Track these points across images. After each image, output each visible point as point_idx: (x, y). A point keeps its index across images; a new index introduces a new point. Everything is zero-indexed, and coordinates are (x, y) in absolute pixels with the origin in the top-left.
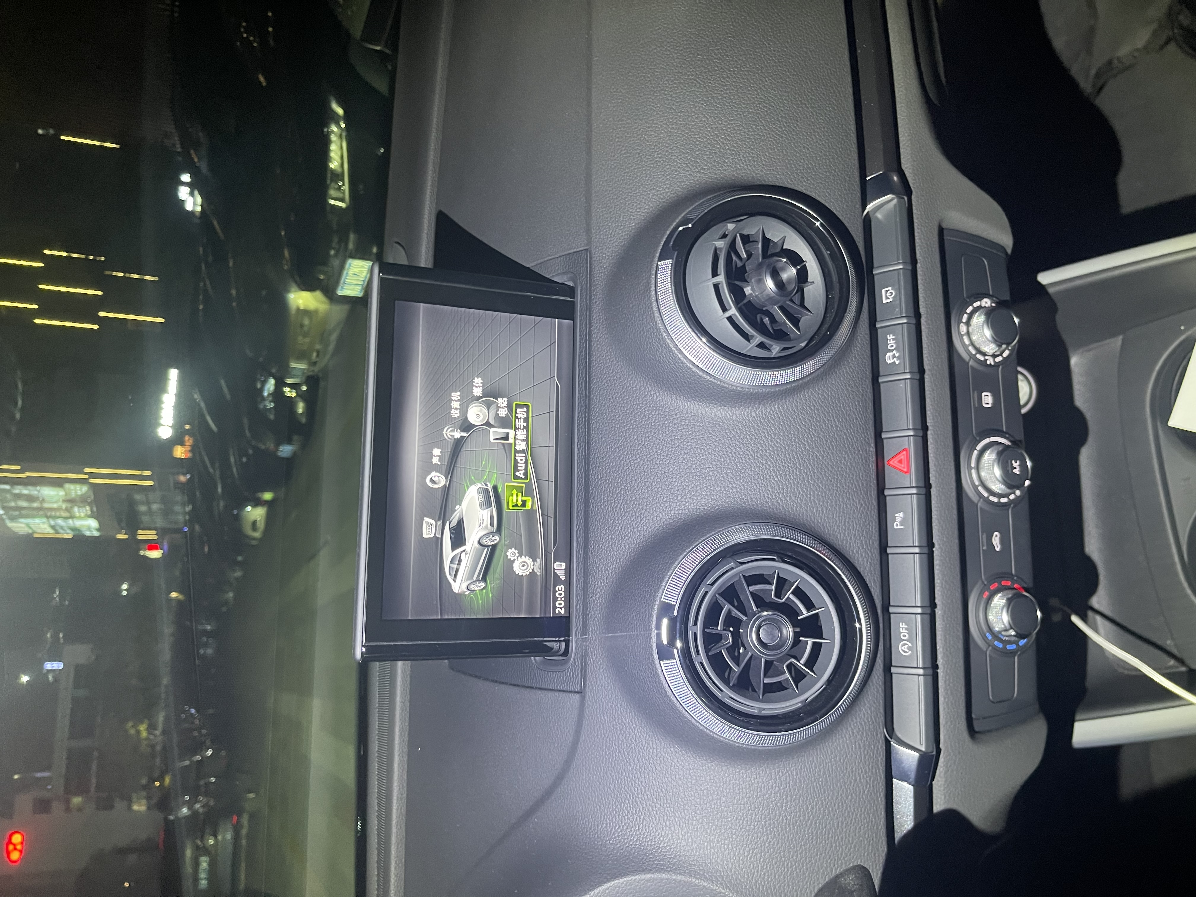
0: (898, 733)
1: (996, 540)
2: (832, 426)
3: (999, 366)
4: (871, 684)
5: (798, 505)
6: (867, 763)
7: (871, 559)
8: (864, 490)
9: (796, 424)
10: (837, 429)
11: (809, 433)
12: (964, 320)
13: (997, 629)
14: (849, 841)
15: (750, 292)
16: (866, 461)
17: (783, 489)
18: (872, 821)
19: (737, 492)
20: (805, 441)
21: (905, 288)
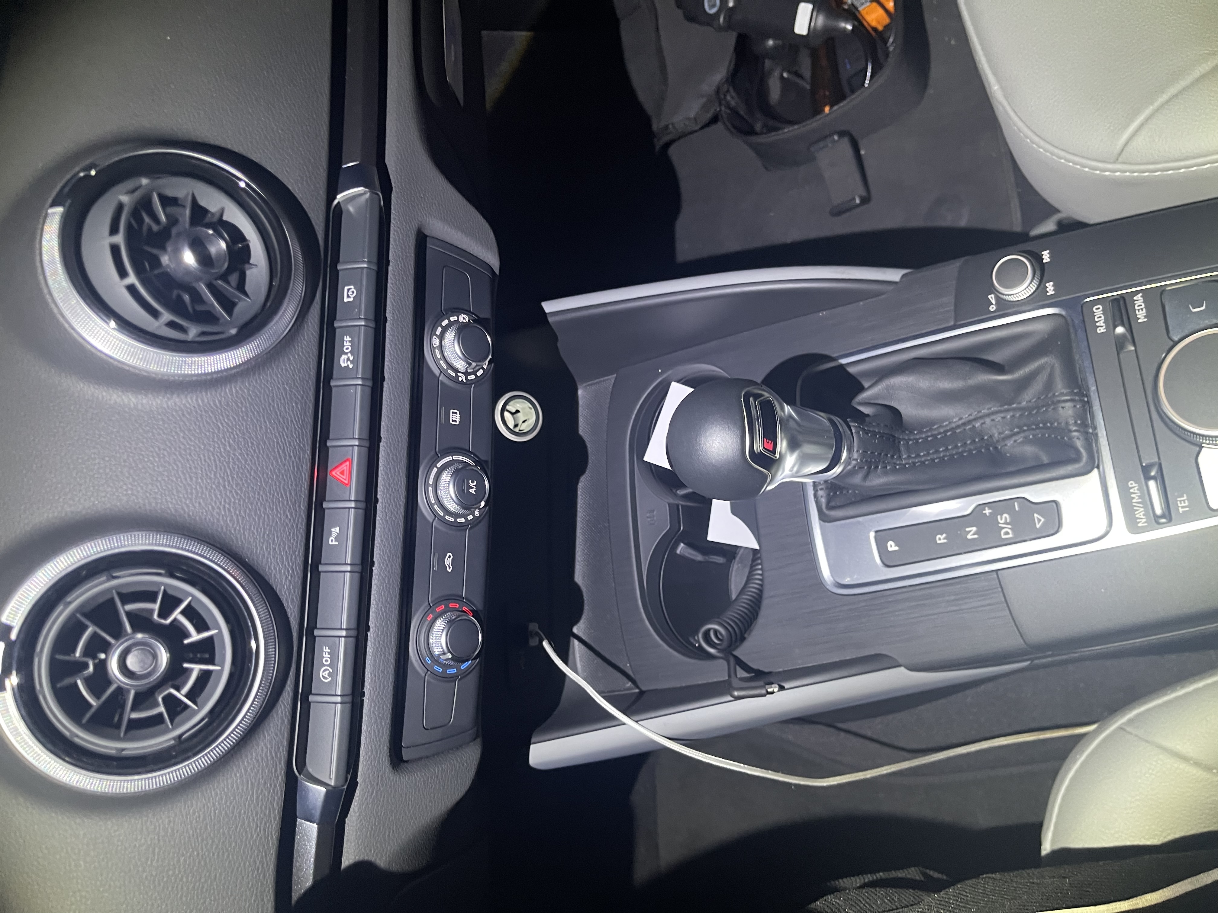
0: (310, 768)
1: (448, 561)
2: (261, 427)
3: (472, 384)
4: (275, 716)
5: (209, 513)
6: (260, 804)
7: (291, 577)
8: (291, 501)
9: (217, 421)
10: (266, 431)
11: (232, 433)
12: (438, 333)
13: (437, 653)
14: (227, 893)
15: (167, 262)
16: (298, 469)
17: (192, 494)
18: (258, 869)
19: (132, 494)
20: (225, 440)
21: (367, 288)
